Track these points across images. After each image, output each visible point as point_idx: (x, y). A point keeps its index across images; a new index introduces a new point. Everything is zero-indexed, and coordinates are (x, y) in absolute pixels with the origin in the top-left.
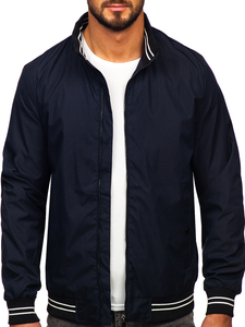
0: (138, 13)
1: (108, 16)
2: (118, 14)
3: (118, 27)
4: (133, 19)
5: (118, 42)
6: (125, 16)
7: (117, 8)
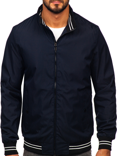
0: (67, 6)
1: (52, 6)
2: (57, 5)
3: (57, 12)
4: (64, 8)
5: (57, 19)
6: (60, 7)
7: (57, 2)
